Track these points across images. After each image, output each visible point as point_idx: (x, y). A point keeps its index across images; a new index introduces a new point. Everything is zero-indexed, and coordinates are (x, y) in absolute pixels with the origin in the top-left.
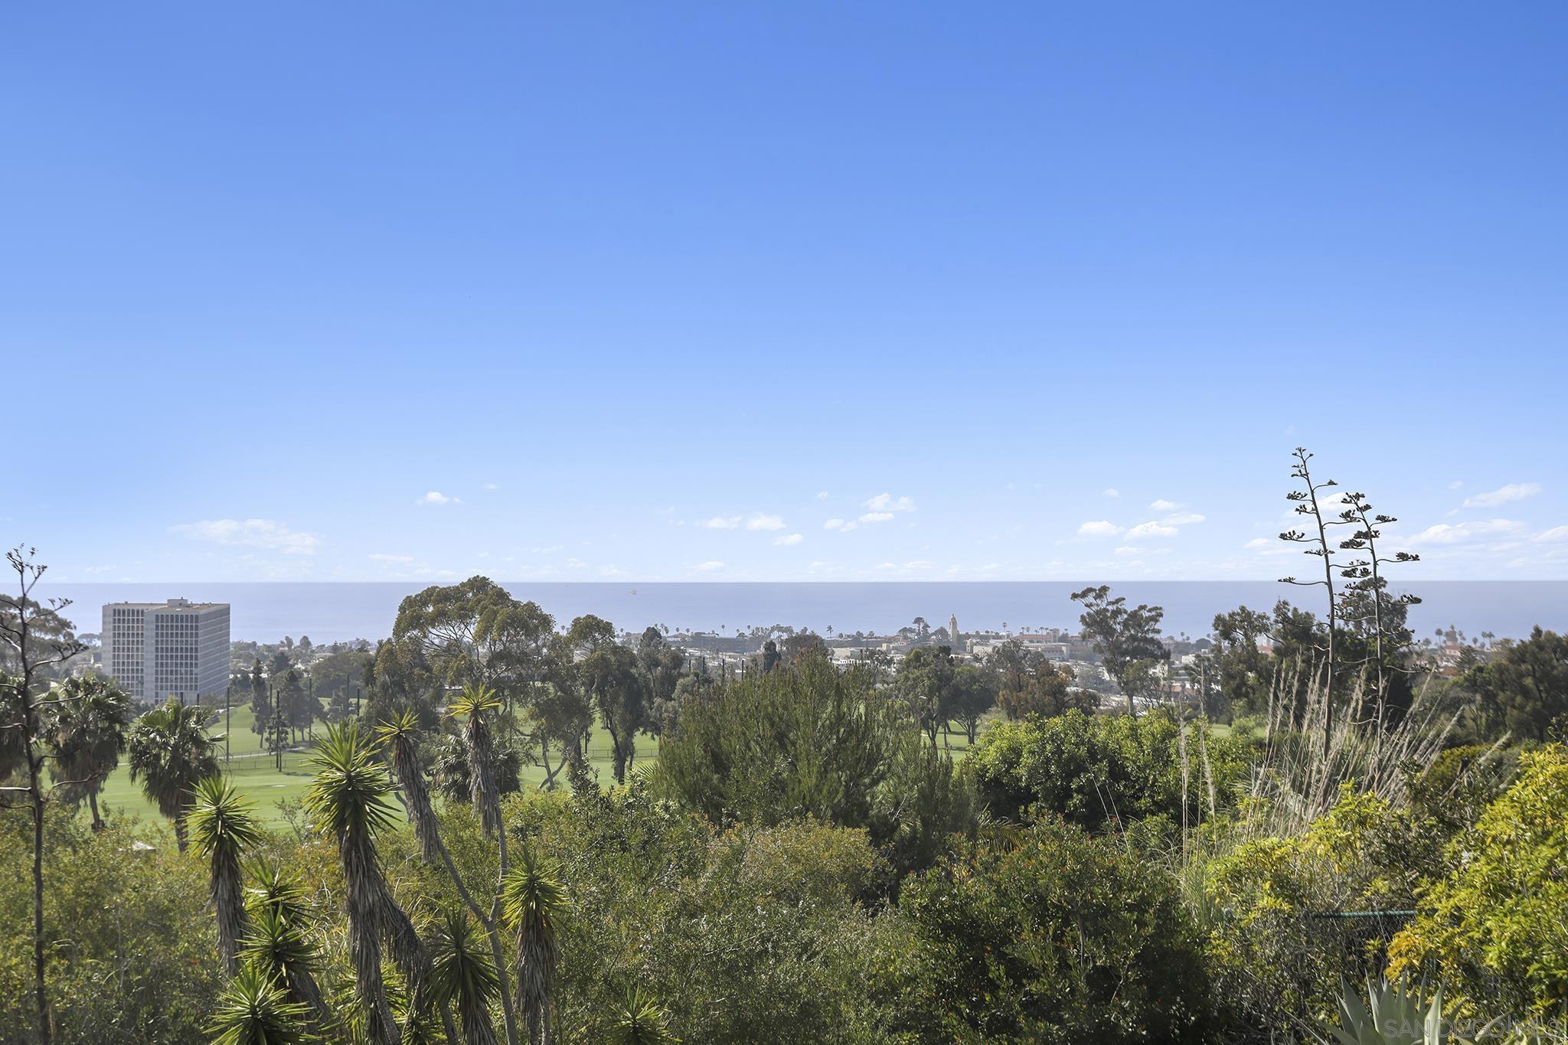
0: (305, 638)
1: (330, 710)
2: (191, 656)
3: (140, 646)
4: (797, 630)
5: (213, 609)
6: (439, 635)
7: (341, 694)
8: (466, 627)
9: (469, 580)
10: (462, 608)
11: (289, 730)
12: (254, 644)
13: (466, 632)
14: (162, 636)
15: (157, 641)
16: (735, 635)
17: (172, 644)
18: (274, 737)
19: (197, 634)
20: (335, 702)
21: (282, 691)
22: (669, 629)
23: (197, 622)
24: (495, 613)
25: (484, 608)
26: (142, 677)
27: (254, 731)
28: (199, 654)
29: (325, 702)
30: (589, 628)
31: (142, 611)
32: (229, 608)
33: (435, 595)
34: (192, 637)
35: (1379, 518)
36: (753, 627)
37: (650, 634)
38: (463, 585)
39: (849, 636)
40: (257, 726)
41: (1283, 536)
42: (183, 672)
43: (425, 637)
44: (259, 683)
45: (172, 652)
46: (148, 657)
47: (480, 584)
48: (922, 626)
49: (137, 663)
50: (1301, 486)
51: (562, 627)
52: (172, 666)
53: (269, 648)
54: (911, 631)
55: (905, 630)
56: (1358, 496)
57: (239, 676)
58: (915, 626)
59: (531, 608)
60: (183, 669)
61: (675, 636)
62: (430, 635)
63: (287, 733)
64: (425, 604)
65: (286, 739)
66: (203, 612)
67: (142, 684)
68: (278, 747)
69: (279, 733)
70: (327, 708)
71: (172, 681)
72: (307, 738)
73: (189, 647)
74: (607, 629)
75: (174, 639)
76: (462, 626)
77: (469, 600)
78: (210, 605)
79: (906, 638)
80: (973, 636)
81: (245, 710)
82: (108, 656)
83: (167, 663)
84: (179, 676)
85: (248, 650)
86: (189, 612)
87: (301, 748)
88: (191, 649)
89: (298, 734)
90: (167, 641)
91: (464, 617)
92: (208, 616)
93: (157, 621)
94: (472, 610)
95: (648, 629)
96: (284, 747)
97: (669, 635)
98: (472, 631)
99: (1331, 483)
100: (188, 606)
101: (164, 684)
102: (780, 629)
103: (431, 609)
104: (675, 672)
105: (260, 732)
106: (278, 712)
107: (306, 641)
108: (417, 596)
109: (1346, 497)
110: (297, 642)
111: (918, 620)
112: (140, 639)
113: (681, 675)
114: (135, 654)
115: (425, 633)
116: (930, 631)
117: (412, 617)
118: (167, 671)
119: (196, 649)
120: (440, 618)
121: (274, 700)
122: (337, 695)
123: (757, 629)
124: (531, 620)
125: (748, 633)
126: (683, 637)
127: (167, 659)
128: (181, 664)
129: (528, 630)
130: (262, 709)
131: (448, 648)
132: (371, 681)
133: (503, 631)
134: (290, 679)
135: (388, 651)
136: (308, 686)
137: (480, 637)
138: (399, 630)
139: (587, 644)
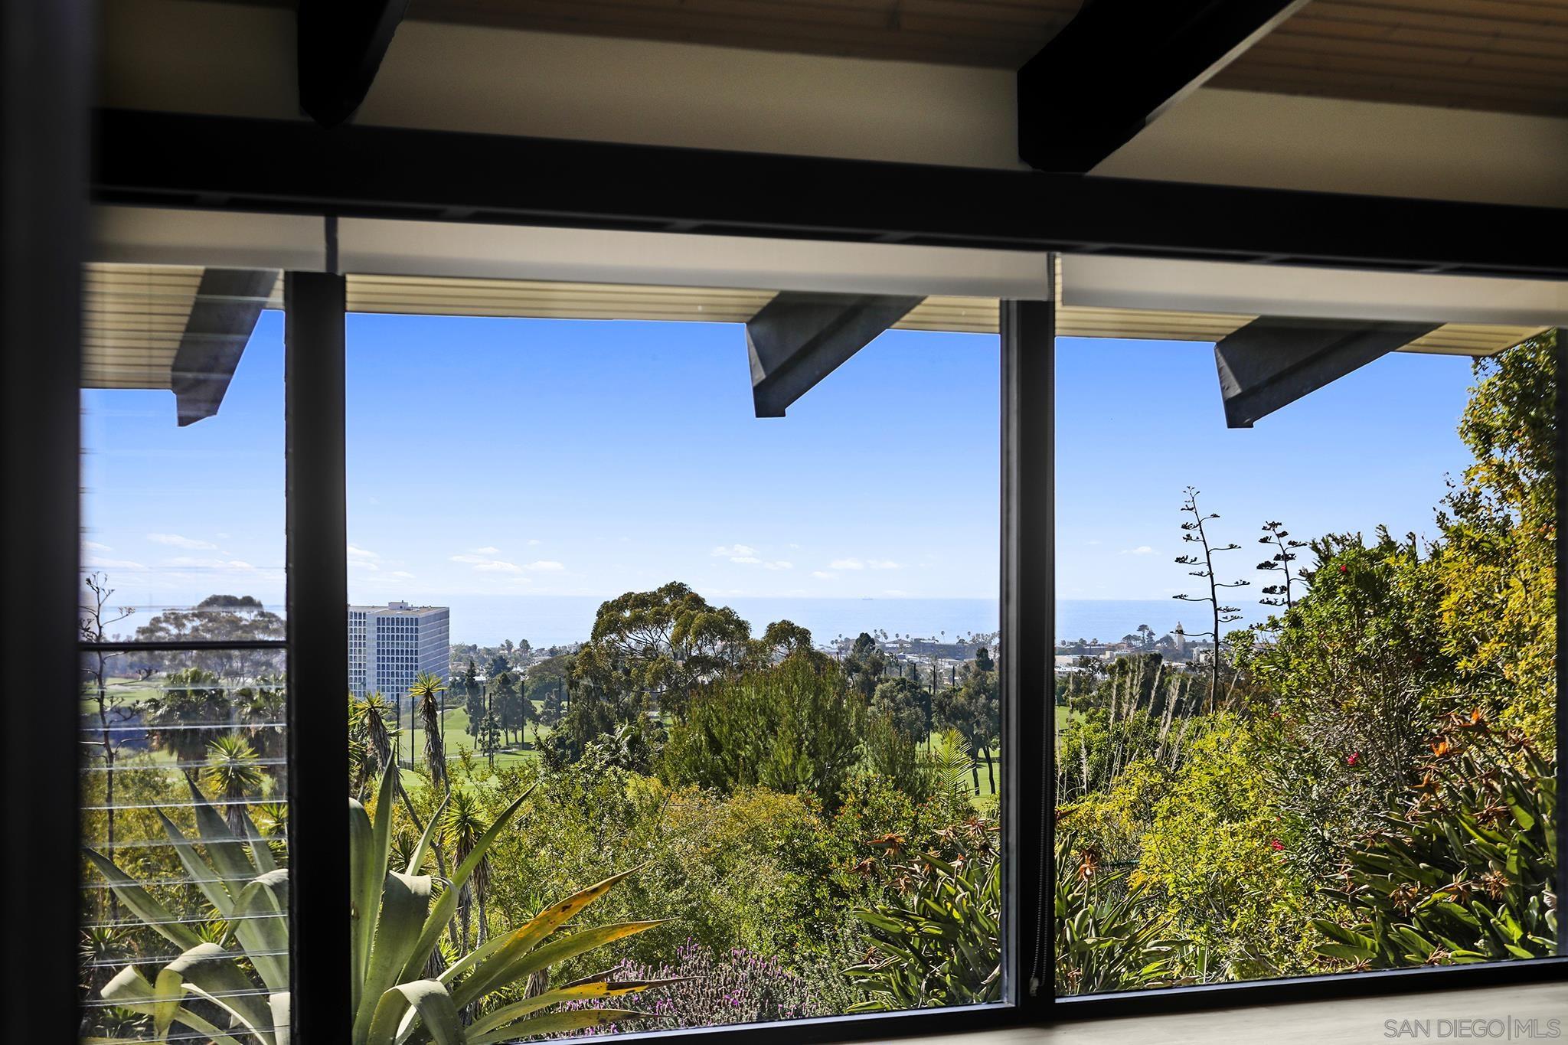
0: (524, 641)
1: (544, 713)
2: (412, 658)
3: (362, 648)
5: (432, 612)
6: (635, 639)
7: (553, 697)
8: (662, 631)
9: (667, 586)
10: (658, 613)
11: (502, 732)
12: (475, 647)
13: (663, 637)
14: (383, 639)
15: (378, 644)
16: (954, 641)
17: (393, 647)
18: (487, 738)
19: (417, 636)
20: (548, 705)
21: (495, 693)
22: (888, 635)
23: (417, 625)
24: (693, 618)
25: (680, 613)
26: (364, 678)
27: (468, 733)
28: (418, 656)
29: (538, 705)
30: (782, 632)
31: (364, 614)
32: (448, 612)
34: (412, 640)
35: (1290, 543)
36: (973, 634)
37: (864, 640)
38: (660, 590)
39: (1071, 643)
40: (471, 727)
41: (1178, 560)
42: (404, 674)
43: (623, 641)
44: (473, 686)
45: (393, 654)
47: (676, 590)
48: (1146, 633)
49: (360, 664)
52: (393, 668)
53: (488, 651)
54: (1136, 638)
55: (1129, 637)
56: (1274, 525)
57: (458, 678)
58: (1140, 634)
59: (727, 614)
60: (404, 671)
61: (894, 642)
62: (628, 639)
63: (499, 735)
64: (622, 609)
65: (498, 740)
66: (422, 615)
67: (365, 685)
68: (491, 748)
69: (492, 735)
70: (539, 711)
71: (393, 683)
72: (520, 741)
73: (409, 649)
74: (804, 636)
75: (395, 642)
76: (659, 630)
77: (665, 605)
78: (430, 608)
79: (1130, 646)
80: (1200, 644)
83: (388, 665)
84: (400, 679)
85: (468, 653)
86: (409, 615)
87: (514, 750)
88: (412, 651)
89: (511, 736)
90: (388, 643)
91: (660, 621)
92: (428, 619)
93: (378, 624)
94: (668, 615)
95: (862, 635)
96: (496, 748)
97: (888, 641)
98: (669, 635)
99: (1215, 516)
100: (409, 609)
101: (386, 685)
103: (627, 614)
104: (874, 678)
105: (474, 734)
106: (491, 714)
107: (525, 645)
108: (613, 602)
109: (1266, 525)
110: (516, 646)
111: (1142, 628)
112: (362, 642)
113: (880, 681)
114: (358, 655)
115: (622, 637)
116: (1156, 638)
117: (610, 621)
118: (388, 673)
119: (416, 651)
120: (637, 622)
121: (487, 703)
122: (549, 698)
123: (978, 635)
124: (728, 625)
125: (968, 640)
126: (901, 642)
127: (388, 661)
128: (402, 666)
129: (725, 635)
130: (476, 711)
131: (645, 652)
132: (573, 684)
133: (698, 634)
134: (506, 681)
135: (586, 654)
136: (523, 689)
137: (677, 640)
138: (597, 634)
139: (781, 649)
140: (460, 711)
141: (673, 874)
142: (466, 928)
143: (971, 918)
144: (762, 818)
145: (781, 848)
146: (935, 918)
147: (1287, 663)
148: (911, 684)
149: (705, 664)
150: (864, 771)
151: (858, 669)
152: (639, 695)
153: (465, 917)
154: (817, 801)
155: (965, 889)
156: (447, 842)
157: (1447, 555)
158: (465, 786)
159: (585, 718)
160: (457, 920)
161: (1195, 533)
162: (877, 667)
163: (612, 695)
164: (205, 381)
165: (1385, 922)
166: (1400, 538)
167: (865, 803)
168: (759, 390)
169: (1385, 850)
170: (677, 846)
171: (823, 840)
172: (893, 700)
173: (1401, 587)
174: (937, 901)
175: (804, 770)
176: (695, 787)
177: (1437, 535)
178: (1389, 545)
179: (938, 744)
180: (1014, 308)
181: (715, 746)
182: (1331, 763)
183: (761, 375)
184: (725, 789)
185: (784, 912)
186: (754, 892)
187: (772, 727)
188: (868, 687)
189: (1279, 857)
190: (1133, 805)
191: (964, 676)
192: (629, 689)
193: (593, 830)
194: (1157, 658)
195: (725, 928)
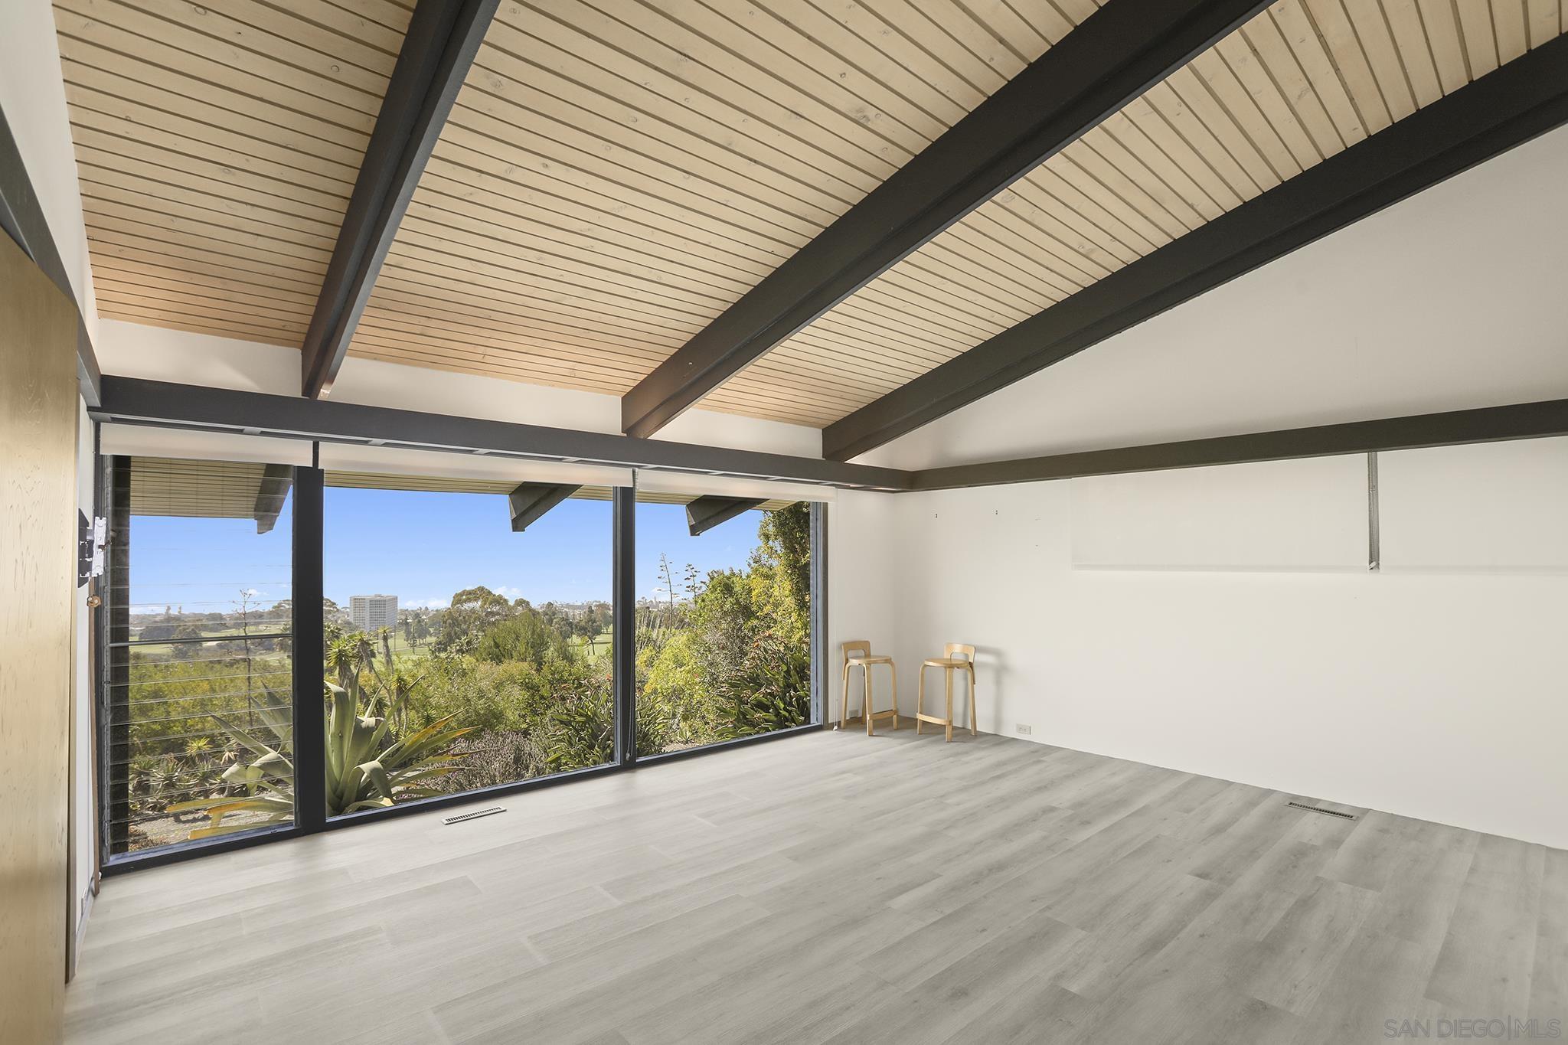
0: (426, 607)
1: (434, 633)
2: (383, 614)
3: (364, 611)
4: (602, 602)
5: (390, 598)
6: (468, 606)
7: (437, 627)
9: (478, 587)
10: (475, 596)
11: (418, 640)
12: (408, 609)
13: (477, 605)
14: (372, 607)
15: (370, 609)
16: (580, 604)
17: (376, 610)
18: (412, 642)
19: (385, 606)
20: (435, 630)
21: (415, 626)
22: (558, 602)
23: (385, 602)
24: (488, 598)
25: (483, 597)
26: (364, 622)
28: (386, 613)
29: (432, 630)
30: (521, 602)
31: (365, 599)
32: (397, 597)
33: (464, 593)
34: (383, 607)
37: (550, 604)
38: (475, 589)
44: (407, 623)
45: (376, 612)
46: (367, 614)
47: (482, 589)
49: (363, 617)
50: (663, 564)
51: (511, 603)
52: (376, 618)
53: (412, 611)
54: (641, 601)
56: (690, 565)
57: (400, 620)
59: (500, 597)
61: (560, 605)
62: (464, 606)
64: (462, 596)
65: (416, 642)
66: (387, 599)
67: (363, 624)
68: (413, 646)
69: (414, 640)
70: (432, 632)
71: (376, 623)
73: (382, 611)
74: (528, 603)
75: (377, 608)
76: (476, 603)
77: (478, 594)
78: (390, 596)
81: (402, 633)
82: (352, 614)
83: (374, 617)
84: (379, 621)
85: (405, 612)
86: (382, 599)
89: (421, 641)
90: (374, 609)
91: (476, 600)
92: (389, 600)
93: (370, 602)
94: (479, 597)
98: (479, 604)
101: (373, 624)
102: (596, 602)
103: (464, 597)
104: (553, 617)
105: (407, 640)
106: (414, 633)
107: (427, 609)
108: (458, 593)
109: (687, 565)
110: (423, 609)
111: (643, 598)
112: (364, 609)
113: (555, 618)
114: (362, 614)
115: (462, 605)
117: (458, 600)
118: (374, 619)
119: (385, 611)
120: (469, 600)
121: (413, 629)
124: (500, 601)
126: (562, 605)
127: (374, 615)
128: (379, 617)
129: (499, 603)
130: (408, 633)
131: (470, 611)
132: (445, 622)
133: (490, 604)
134: (419, 622)
135: (449, 612)
136: (426, 624)
137: (482, 607)
138: (453, 605)
139: (520, 608)
140: (402, 632)
141: (481, 694)
142: (400, 719)
143: (595, 714)
144: (515, 672)
145: (522, 683)
146: (581, 715)
147: (701, 614)
148: (566, 620)
149: (492, 614)
150: (550, 653)
151: (547, 614)
152: (469, 625)
153: (399, 716)
154: (535, 666)
155: (592, 704)
156: (392, 688)
157: (752, 577)
158: (398, 666)
159: (449, 634)
160: (396, 716)
161: (664, 568)
162: (554, 614)
163: (459, 625)
164: (267, 515)
165: (739, 705)
166: (736, 571)
167: (552, 666)
168: (514, 521)
169: (739, 680)
170: (483, 684)
171: (536, 679)
172: (559, 624)
173: (737, 589)
174: (582, 708)
175: (529, 653)
176: (489, 661)
177: (749, 571)
178: (733, 574)
179: (575, 639)
180: (619, 490)
181: (497, 645)
182: (715, 648)
183: (514, 516)
184: (501, 662)
185: (523, 705)
186: (511, 699)
187: (517, 638)
188: (551, 621)
189: (698, 680)
190: (645, 662)
191: (584, 616)
192: (465, 624)
193: (450, 679)
194: (648, 608)
195: (501, 712)
